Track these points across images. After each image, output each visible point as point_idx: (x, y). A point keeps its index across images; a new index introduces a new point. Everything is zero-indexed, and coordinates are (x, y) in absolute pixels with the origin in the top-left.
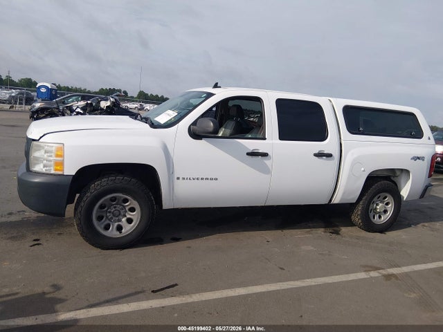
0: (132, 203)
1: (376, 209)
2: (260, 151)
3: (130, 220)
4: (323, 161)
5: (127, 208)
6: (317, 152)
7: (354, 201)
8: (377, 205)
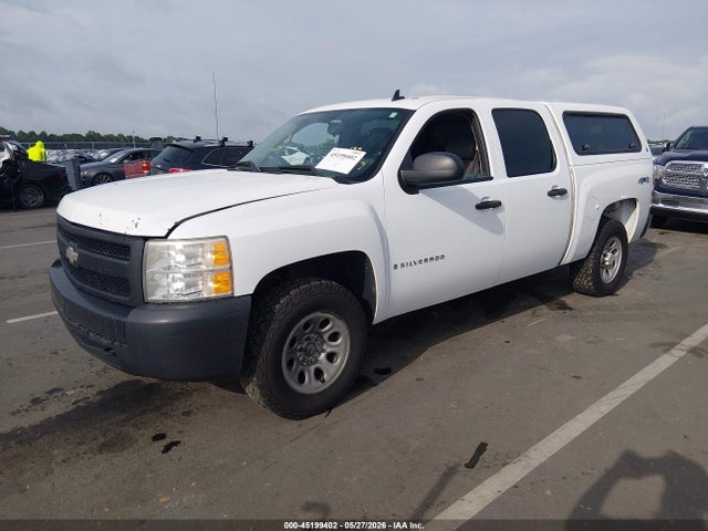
0: (336, 324)
1: (604, 262)
2: (490, 200)
3: (333, 356)
4: (557, 201)
5: (326, 337)
6: (550, 189)
7: (585, 256)
8: (605, 256)
